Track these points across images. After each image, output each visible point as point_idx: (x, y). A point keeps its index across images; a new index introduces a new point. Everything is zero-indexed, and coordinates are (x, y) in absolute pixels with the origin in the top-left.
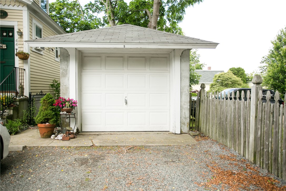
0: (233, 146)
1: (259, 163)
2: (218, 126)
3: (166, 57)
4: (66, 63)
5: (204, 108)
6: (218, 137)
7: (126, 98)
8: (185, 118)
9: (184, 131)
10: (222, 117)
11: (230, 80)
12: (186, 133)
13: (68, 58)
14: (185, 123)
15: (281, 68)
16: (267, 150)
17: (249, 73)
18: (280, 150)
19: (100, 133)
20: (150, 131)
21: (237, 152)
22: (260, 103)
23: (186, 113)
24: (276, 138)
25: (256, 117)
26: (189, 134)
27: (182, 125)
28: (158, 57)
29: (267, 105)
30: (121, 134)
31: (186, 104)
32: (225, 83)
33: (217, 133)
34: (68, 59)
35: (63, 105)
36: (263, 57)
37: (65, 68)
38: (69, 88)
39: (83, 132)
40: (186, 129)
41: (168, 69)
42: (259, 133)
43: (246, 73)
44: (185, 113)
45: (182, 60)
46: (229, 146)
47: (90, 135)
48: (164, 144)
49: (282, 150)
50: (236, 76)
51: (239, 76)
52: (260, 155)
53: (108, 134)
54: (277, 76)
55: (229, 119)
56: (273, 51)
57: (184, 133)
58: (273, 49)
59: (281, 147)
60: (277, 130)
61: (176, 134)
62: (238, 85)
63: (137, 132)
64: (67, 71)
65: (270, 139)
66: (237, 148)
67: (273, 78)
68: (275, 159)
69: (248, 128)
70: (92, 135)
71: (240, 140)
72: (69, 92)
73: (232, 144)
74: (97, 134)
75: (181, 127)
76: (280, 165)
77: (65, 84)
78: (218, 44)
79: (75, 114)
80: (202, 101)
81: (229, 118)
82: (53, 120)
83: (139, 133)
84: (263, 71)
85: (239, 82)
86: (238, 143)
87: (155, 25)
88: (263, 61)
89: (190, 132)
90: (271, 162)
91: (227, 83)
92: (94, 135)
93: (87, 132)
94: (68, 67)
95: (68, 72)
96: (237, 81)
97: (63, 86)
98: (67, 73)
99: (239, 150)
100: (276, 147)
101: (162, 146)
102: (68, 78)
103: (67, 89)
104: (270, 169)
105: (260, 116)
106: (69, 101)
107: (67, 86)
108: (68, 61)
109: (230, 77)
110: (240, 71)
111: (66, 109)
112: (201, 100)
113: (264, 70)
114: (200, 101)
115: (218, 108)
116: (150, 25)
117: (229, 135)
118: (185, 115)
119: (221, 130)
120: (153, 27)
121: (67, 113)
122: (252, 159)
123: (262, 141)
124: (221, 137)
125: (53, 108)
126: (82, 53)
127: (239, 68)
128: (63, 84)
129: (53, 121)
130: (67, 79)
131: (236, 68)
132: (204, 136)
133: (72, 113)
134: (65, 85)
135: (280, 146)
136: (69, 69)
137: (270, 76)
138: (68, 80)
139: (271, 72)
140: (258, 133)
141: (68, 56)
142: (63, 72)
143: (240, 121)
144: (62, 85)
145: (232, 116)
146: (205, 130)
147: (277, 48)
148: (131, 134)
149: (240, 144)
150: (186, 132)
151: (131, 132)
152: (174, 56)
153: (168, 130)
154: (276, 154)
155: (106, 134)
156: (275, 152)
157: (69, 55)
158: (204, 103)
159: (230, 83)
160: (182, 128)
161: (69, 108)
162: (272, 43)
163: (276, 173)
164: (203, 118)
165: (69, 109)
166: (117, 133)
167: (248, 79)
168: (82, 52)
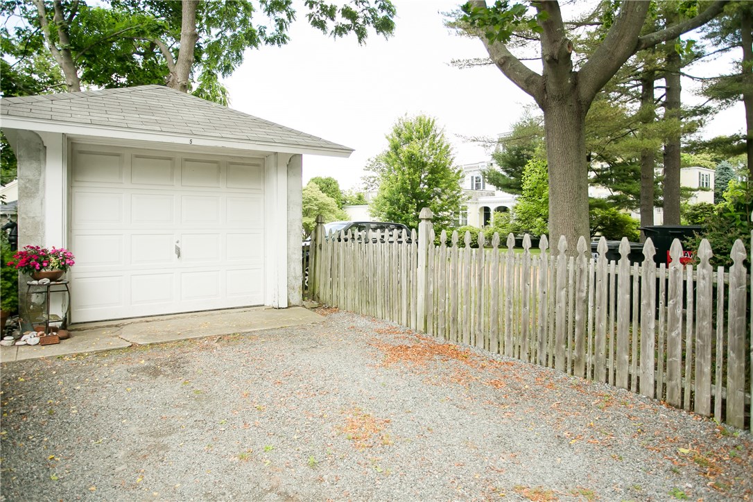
0: (387, 315)
1: (432, 330)
2: (357, 288)
3: (258, 165)
4: (35, 165)
5: (327, 258)
6: (358, 305)
7: (177, 245)
8: (295, 278)
9: (293, 302)
10: (365, 271)
11: (315, 202)
12: (297, 306)
13: (42, 154)
14: (296, 287)
15: (403, 183)
16: (443, 310)
17: (346, 189)
18: (459, 306)
19: (121, 321)
20: (228, 309)
21: (395, 322)
22: (432, 247)
23: (297, 268)
24: (455, 291)
25: (426, 267)
26: (303, 306)
27: (290, 290)
28: (243, 164)
29: (442, 249)
30: (170, 319)
31: (296, 252)
32: (306, 207)
33: (357, 298)
34: (42, 157)
35: (41, 263)
36: (369, 160)
37: (31, 177)
38: (43, 224)
39: (73, 324)
40: (297, 297)
41: (262, 188)
42: (432, 289)
43: (341, 188)
44: (294, 268)
45: (290, 173)
46: (381, 317)
47: (98, 327)
48: (273, 327)
49: (462, 307)
50: (325, 195)
51: (330, 195)
52: (434, 318)
53: (141, 322)
54: (395, 197)
55: (380, 273)
56: (388, 153)
57: (294, 306)
58: (389, 149)
59: (461, 303)
60: (456, 282)
61: (279, 308)
62: (330, 211)
63: (202, 311)
64: (38, 184)
65: (447, 295)
66: (396, 316)
67: (390, 201)
68: (454, 320)
69: (415, 284)
70: (103, 327)
71: (401, 304)
72: (44, 233)
73: (386, 311)
74: (116, 325)
75: (288, 294)
76: (459, 326)
77: (31, 215)
78: (353, 150)
79: (68, 283)
80: (321, 245)
81: (379, 271)
82: (10, 300)
83: (207, 313)
84: (369, 185)
85: (330, 208)
86: (397, 308)
87: (184, 82)
88: (368, 166)
89: (304, 303)
90: (449, 325)
91: (309, 209)
92: (108, 326)
93: (85, 323)
94: (40, 175)
95: (41, 186)
96: (328, 205)
97: (25, 219)
98: (37, 190)
99: (400, 318)
100: (455, 303)
101: (272, 329)
102: (42, 200)
103: (38, 226)
104: (447, 335)
105: (433, 265)
106: (56, 253)
107: (38, 219)
108: (42, 162)
109: (315, 197)
110: (331, 184)
111: (48, 273)
112: (318, 245)
113: (369, 183)
114: (316, 247)
115: (357, 258)
116: (173, 81)
117: (380, 300)
118: (295, 273)
119: (364, 293)
120: (179, 85)
121: (51, 281)
122: (421, 327)
123: (435, 299)
124: (364, 304)
125: (6, 273)
126: (72, 143)
127: (329, 179)
128: (25, 214)
129: (10, 303)
130: (37, 202)
131: (323, 177)
132: (328, 308)
133: (60, 281)
134: (33, 217)
135: (460, 301)
136: (44, 179)
137: (385, 198)
138: (42, 204)
139: (386, 191)
140: (429, 289)
141: (41, 148)
142: (27, 185)
143: (401, 275)
144: (24, 216)
145: (386, 268)
146: (328, 296)
147: (396, 148)
148: (192, 317)
149: (400, 310)
150: (297, 304)
151: (190, 314)
152: (277, 165)
153: (262, 303)
154: (455, 313)
155: (134, 323)
156: (454, 309)
157: (45, 147)
158: (326, 250)
159: (316, 208)
160: (290, 298)
161: (56, 270)
162: (387, 138)
163: (455, 338)
164: (323, 275)
165: (56, 273)
166: (161, 318)
167: (345, 200)
168: (74, 141)
